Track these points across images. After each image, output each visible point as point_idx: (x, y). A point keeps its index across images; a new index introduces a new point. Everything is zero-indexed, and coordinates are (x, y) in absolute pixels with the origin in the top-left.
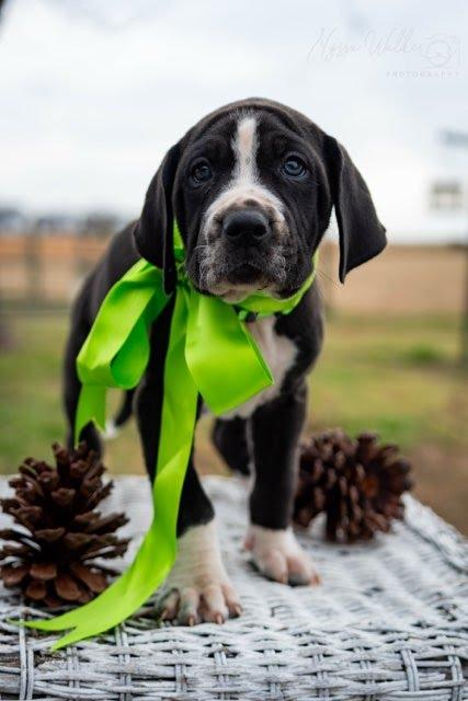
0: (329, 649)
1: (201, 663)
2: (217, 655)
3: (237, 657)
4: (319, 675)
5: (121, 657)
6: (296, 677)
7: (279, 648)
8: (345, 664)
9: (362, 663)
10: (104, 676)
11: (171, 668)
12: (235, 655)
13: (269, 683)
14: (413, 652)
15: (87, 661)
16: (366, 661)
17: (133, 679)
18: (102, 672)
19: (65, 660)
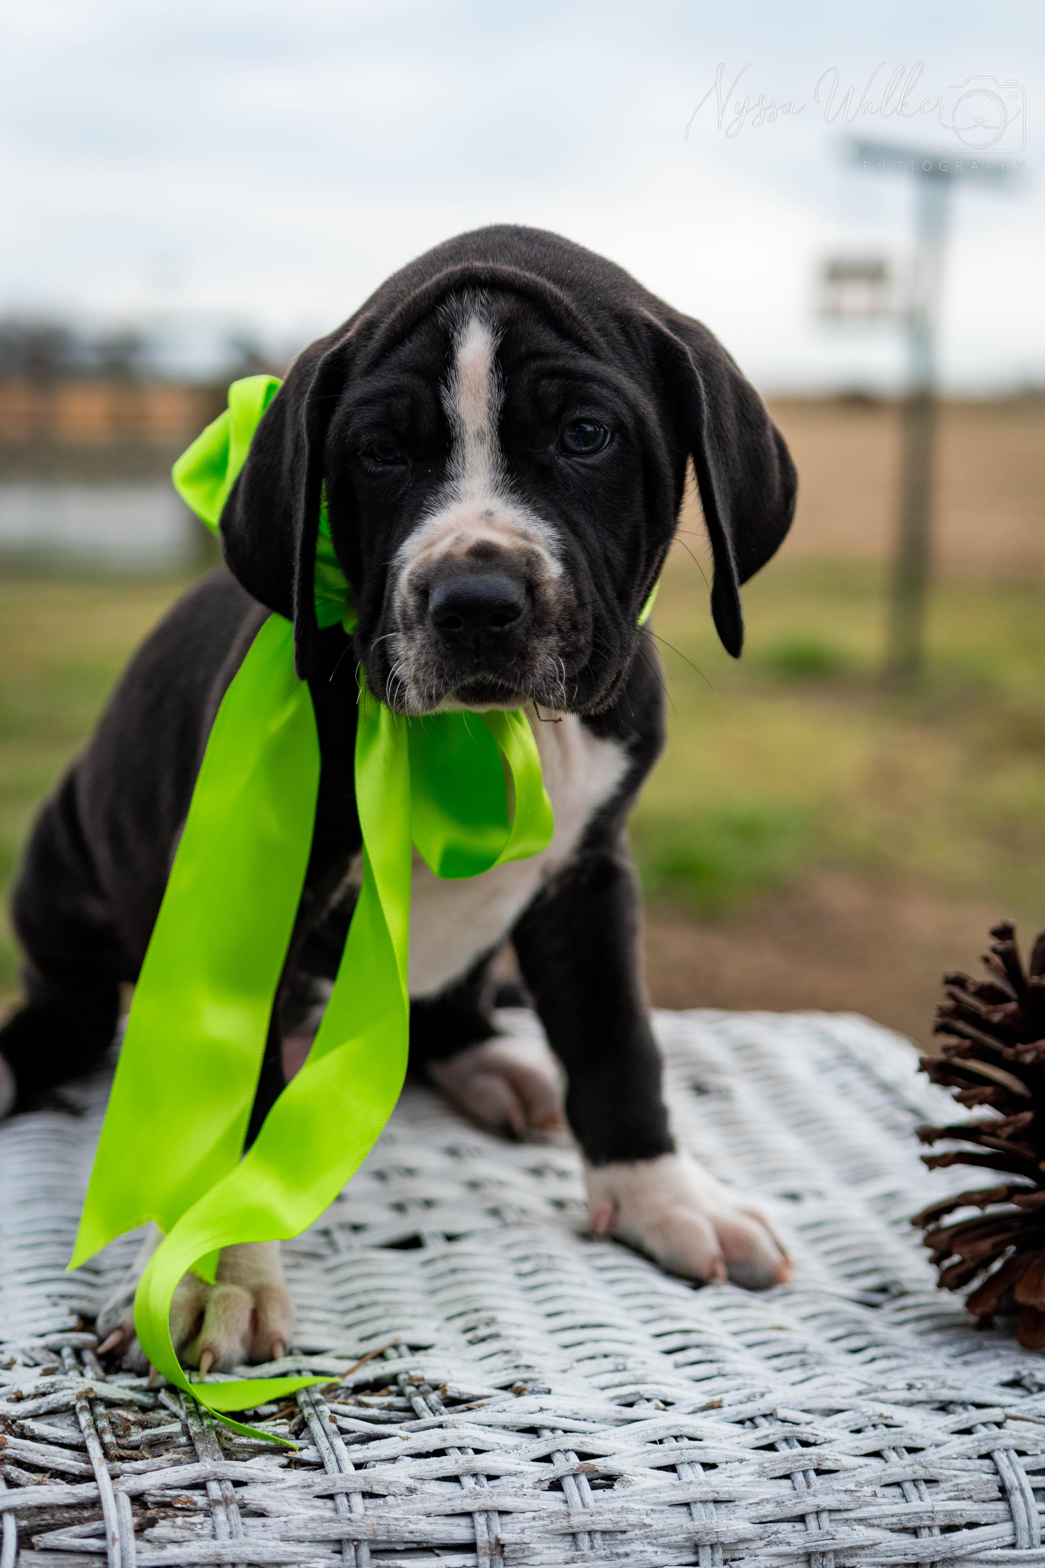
0: (829, 1455)
1: (534, 1504)
2: (569, 1484)
3: (617, 1485)
4: (812, 1521)
5: (341, 1500)
6: (759, 1529)
7: (710, 1460)
8: (868, 1490)
9: (908, 1486)
10: (304, 1548)
11: (464, 1521)
12: (609, 1480)
13: (696, 1548)
14: (1021, 1453)
15: (261, 1514)
16: (915, 1481)
17: (375, 1553)
18: (300, 1541)
19: (208, 1513)
